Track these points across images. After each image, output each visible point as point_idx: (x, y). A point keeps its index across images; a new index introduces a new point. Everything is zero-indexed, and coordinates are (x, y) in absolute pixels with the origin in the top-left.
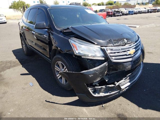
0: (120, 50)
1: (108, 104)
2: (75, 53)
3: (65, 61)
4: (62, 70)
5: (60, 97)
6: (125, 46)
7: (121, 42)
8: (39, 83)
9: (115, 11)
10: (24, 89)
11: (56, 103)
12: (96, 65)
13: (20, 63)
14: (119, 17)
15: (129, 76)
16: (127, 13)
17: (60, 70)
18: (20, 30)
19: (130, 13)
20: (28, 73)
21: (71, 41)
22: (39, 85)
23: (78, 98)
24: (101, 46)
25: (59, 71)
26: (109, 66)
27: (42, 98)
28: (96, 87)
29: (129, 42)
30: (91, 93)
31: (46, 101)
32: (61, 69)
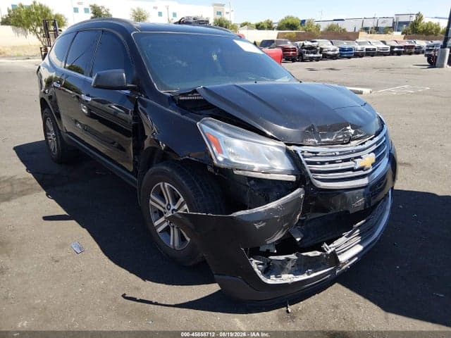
0: (336, 155)
1: (300, 305)
2: (215, 162)
3: (184, 182)
4: (172, 207)
5: (164, 285)
6: (349, 145)
7: (339, 134)
8: (99, 245)
9: (303, 45)
10: (57, 261)
11: (154, 302)
12: (270, 196)
13: (40, 184)
14: (314, 63)
15: (359, 227)
16: (336, 52)
17: (164, 208)
18: (41, 89)
19: (345, 54)
20: (65, 213)
21: (203, 125)
22: (100, 250)
23: (220, 289)
24: (286, 144)
25: (162, 210)
26: (307, 198)
27: (113, 289)
28: (271, 257)
29: (358, 135)
30: (259, 274)
31: (124, 296)
32: (169, 204)
